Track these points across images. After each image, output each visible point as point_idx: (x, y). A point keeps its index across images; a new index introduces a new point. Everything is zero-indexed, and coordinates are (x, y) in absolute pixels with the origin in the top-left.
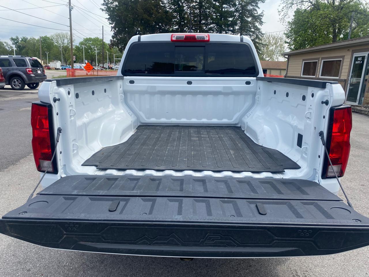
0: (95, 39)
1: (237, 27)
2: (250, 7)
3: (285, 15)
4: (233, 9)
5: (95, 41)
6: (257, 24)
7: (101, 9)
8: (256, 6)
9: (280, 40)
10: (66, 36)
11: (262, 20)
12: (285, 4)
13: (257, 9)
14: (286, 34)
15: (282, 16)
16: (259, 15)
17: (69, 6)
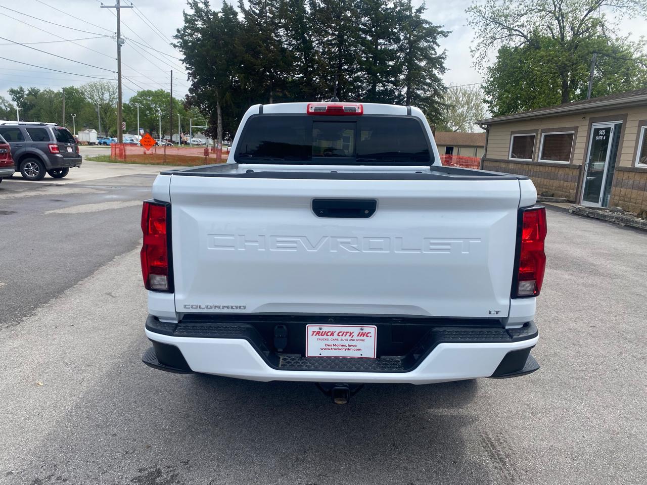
0: (158, 93)
1: (402, 77)
2: (423, 44)
3: (482, 56)
4: (394, 47)
5: (157, 96)
6: (435, 72)
7: (172, 44)
8: (432, 42)
9: (475, 98)
10: (106, 87)
11: (443, 65)
12: (482, 39)
13: (435, 46)
14: (485, 88)
15: (478, 59)
16: (440, 57)
17: (117, 38)
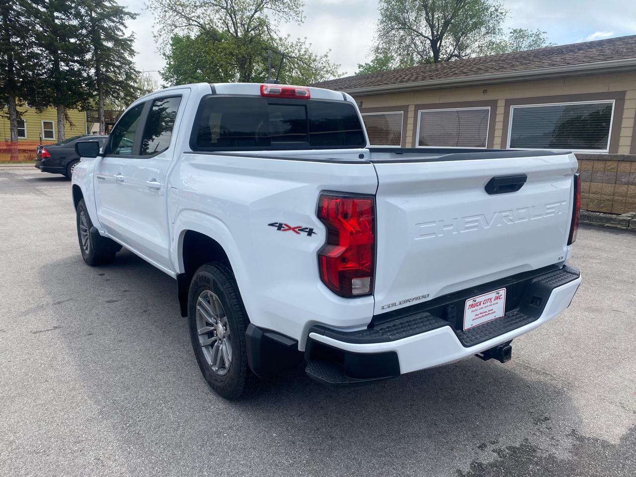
1: (88, 56)
2: (107, 24)
3: (165, 42)
4: (75, 22)
6: (126, 55)
8: (119, 22)
11: (132, 48)
12: (162, 26)
13: (121, 27)
14: (163, 74)
15: (162, 45)
16: (125, 40)
